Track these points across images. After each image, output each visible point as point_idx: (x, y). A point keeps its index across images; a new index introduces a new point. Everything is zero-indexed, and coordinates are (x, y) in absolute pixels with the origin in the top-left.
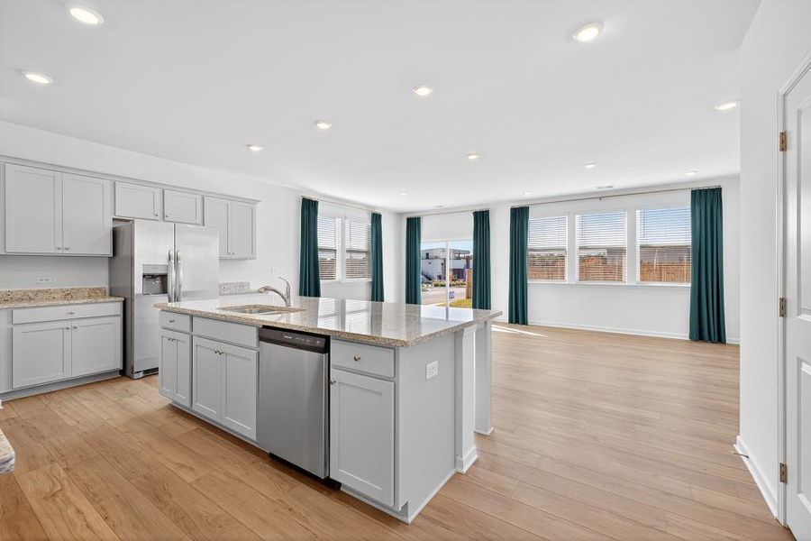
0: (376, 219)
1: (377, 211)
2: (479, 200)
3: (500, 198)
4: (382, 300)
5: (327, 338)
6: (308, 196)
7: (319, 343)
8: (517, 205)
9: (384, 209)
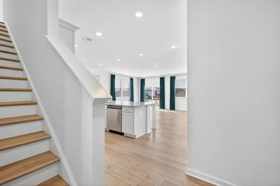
0: (132, 79)
1: (132, 77)
2: (162, 74)
3: (167, 74)
4: (133, 101)
5: (121, 107)
6: (113, 74)
7: (120, 108)
8: (172, 76)
9: (134, 77)
